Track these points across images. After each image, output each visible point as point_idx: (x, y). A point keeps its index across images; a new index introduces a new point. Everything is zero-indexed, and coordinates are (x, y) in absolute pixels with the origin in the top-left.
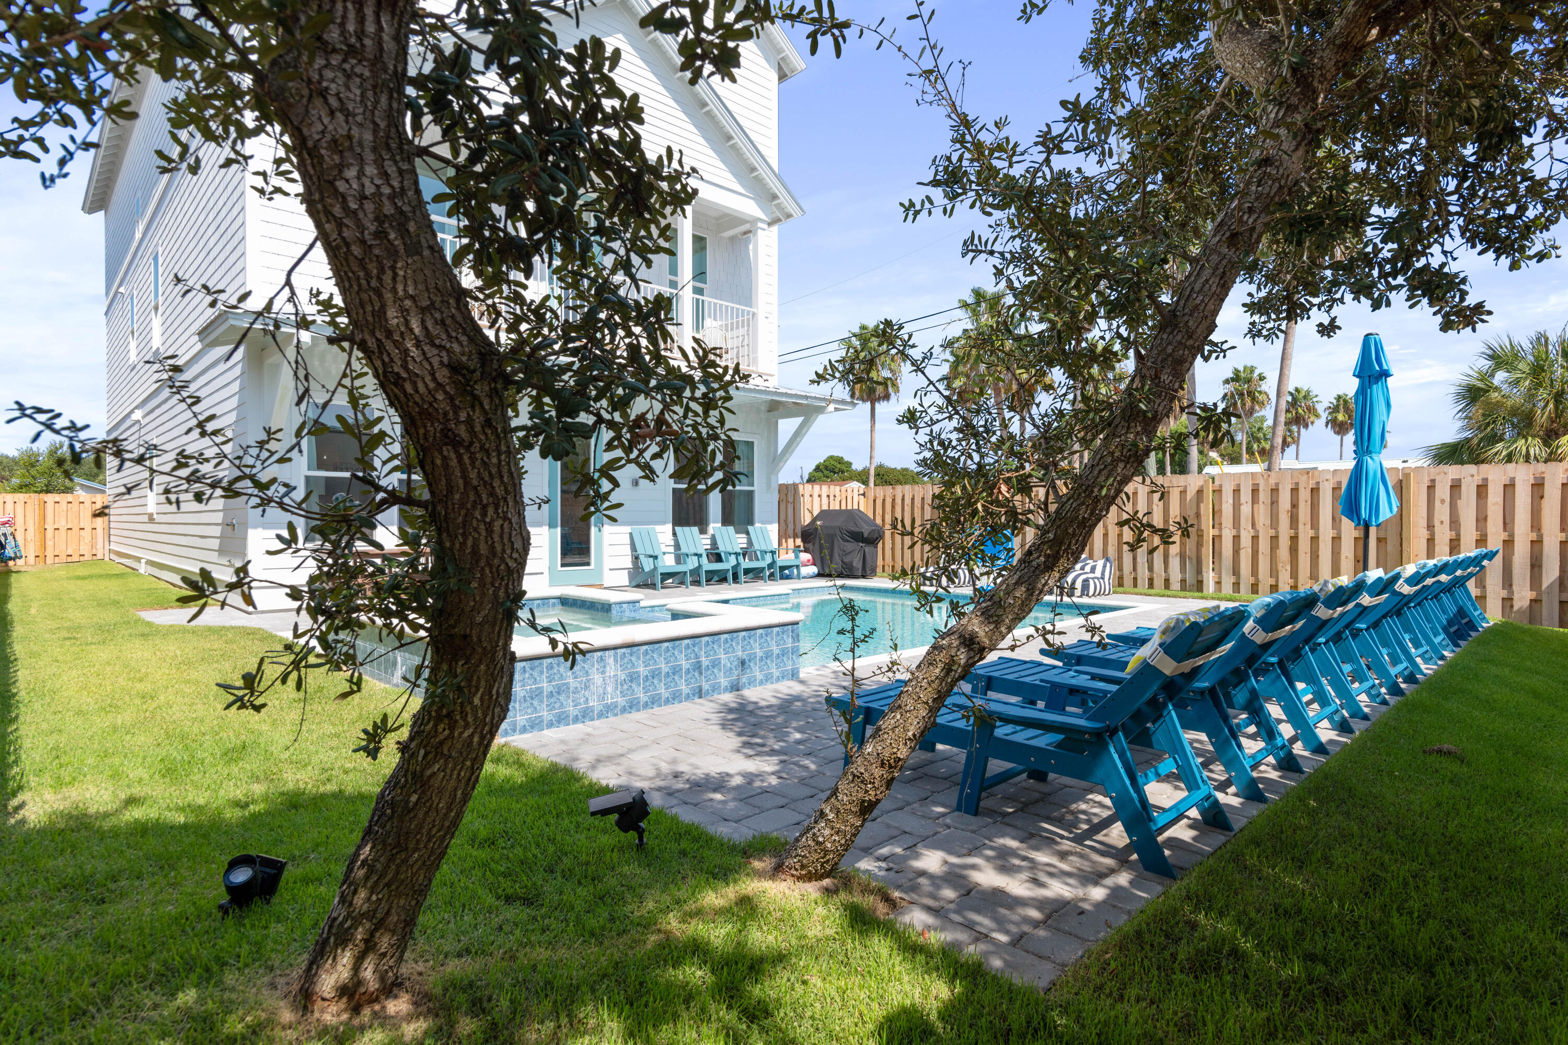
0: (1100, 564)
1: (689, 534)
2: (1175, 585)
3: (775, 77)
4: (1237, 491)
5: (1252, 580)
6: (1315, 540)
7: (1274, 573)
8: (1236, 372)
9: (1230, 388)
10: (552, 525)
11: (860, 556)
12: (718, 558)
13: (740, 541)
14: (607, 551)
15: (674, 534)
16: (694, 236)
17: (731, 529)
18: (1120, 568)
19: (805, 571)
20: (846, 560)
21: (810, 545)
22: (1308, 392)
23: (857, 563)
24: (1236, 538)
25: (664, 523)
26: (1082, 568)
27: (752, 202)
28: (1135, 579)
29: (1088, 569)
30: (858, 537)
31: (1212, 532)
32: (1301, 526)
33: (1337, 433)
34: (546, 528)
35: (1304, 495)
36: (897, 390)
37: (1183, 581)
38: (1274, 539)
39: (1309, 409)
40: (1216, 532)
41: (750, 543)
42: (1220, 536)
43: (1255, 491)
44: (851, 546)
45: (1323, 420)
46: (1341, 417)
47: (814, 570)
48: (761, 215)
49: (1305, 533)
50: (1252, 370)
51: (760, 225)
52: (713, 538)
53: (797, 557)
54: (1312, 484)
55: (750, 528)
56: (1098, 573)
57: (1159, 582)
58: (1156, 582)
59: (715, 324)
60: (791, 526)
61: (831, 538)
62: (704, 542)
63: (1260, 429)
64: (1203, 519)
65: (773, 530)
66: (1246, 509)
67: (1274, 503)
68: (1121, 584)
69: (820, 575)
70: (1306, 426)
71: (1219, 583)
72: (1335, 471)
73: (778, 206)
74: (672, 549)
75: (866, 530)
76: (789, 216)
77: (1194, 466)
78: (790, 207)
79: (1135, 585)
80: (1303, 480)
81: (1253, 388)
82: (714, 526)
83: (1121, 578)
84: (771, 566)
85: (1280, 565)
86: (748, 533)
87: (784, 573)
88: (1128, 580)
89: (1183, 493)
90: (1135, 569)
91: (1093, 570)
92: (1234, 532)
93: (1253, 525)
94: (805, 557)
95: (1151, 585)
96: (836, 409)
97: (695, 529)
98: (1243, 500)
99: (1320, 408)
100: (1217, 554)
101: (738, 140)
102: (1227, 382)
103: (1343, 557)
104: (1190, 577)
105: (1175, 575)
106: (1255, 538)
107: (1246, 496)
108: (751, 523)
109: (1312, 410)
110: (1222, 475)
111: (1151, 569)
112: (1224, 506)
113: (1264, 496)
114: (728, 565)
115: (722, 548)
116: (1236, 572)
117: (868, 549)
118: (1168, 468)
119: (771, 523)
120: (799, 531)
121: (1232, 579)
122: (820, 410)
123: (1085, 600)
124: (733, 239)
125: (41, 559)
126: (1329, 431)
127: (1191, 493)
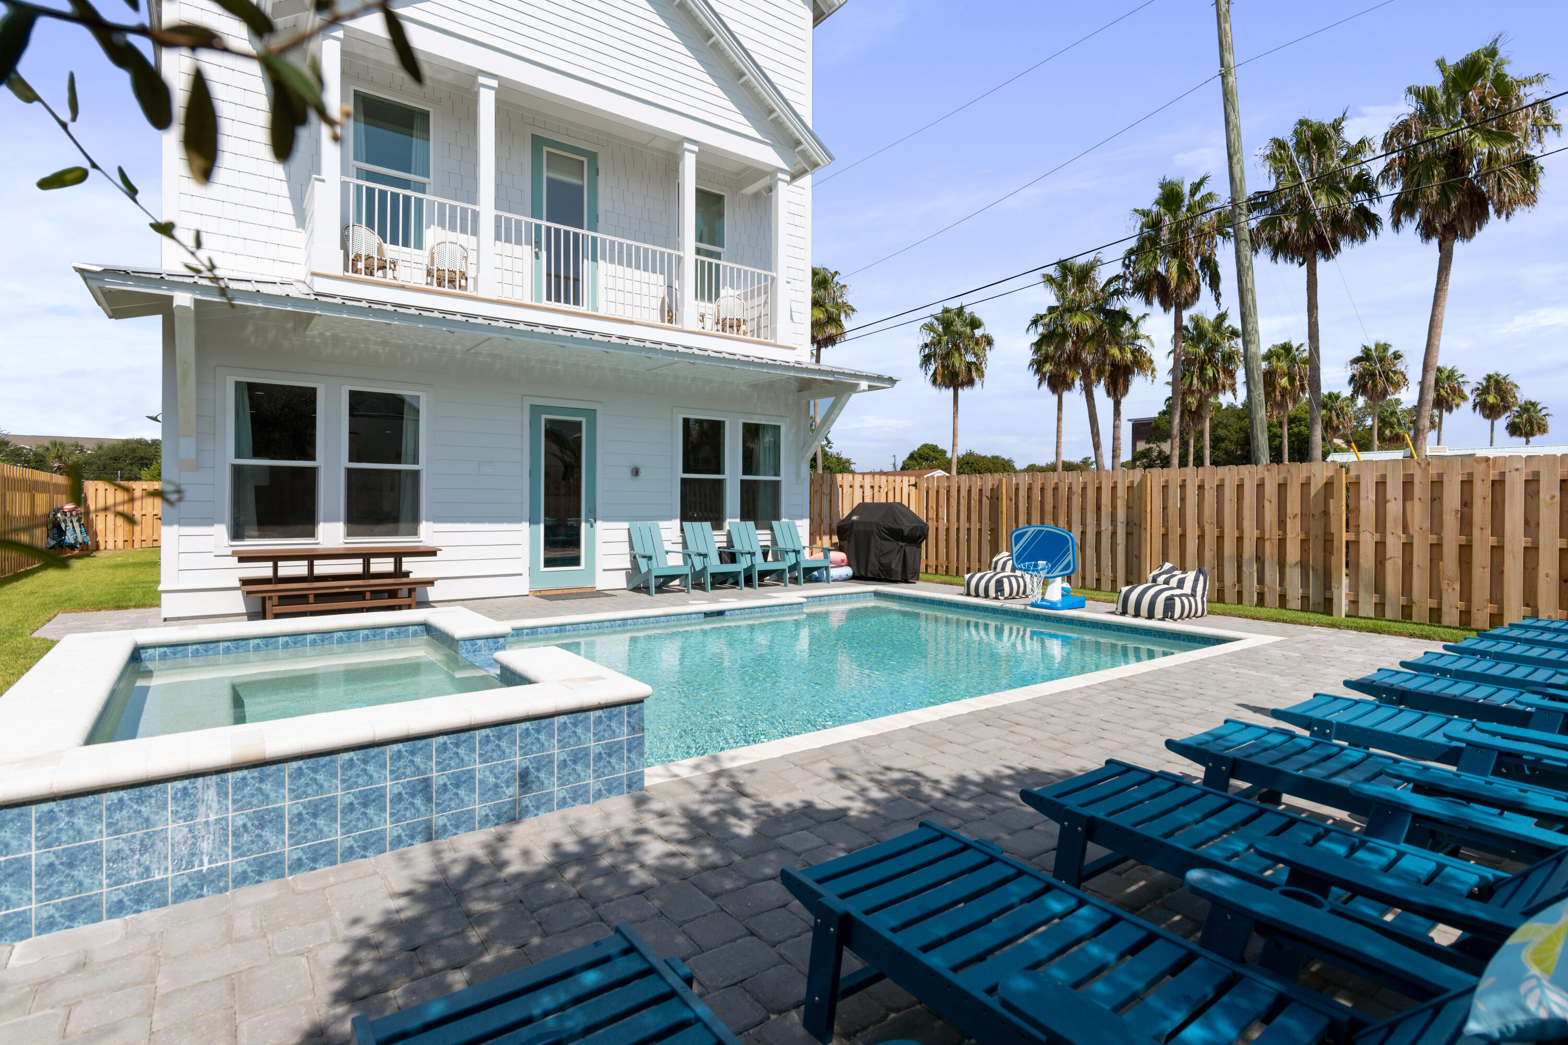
0: (1191, 576)
1: (701, 530)
2: (1294, 602)
3: (809, 15)
4: (1381, 485)
5: (1403, 601)
6: (1498, 550)
7: (1435, 591)
8: (1366, 350)
9: (1357, 369)
10: (533, 521)
11: (901, 555)
12: (733, 558)
13: (763, 537)
14: (600, 549)
15: (682, 530)
16: (699, 192)
17: (751, 524)
18: (1221, 579)
19: (835, 572)
20: (884, 561)
21: (845, 543)
22: (1452, 372)
23: (896, 565)
24: (1380, 546)
25: (669, 518)
26: (1166, 582)
27: (770, 149)
28: (1240, 593)
29: (1174, 582)
30: (897, 535)
31: (1345, 537)
32: (1476, 532)
33: (1487, 416)
34: (525, 525)
35: (1481, 490)
36: (982, 375)
37: (1305, 598)
38: (1436, 549)
39: (1453, 390)
40: (1352, 537)
41: (774, 540)
42: (1357, 542)
43: (1408, 484)
44: (889, 545)
45: (1470, 403)
46: (1491, 399)
47: (848, 571)
48: (784, 166)
49: (1482, 541)
50: (1385, 347)
51: (780, 175)
52: (729, 535)
53: (826, 557)
54: (1493, 474)
55: (775, 524)
56: (1187, 589)
57: (1272, 598)
58: (1267, 598)
59: (731, 292)
60: (826, 521)
61: (869, 534)
62: (719, 539)
63: (1393, 413)
64: (1333, 519)
65: (803, 527)
66: (1394, 508)
67: (1436, 499)
68: (1221, 599)
69: (857, 577)
70: (1450, 409)
71: (1354, 603)
72: (1529, 458)
73: (803, 153)
74: (679, 548)
75: (906, 527)
76: (816, 165)
77: (1317, 452)
78: (817, 154)
79: (1240, 601)
80: (1479, 471)
81: (1387, 367)
82: (732, 522)
83: (1221, 591)
84: (793, 568)
85: (1444, 584)
86: (772, 529)
87: (811, 575)
88: (1231, 594)
89: (1306, 485)
90: (1239, 580)
91: (1181, 584)
92: (1377, 537)
93: (1405, 529)
94: (840, 556)
95: (1261, 602)
96: (871, 388)
97: (707, 525)
98: (1389, 495)
99: (1467, 390)
100: (1352, 565)
101: (751, 76)
102: (1356, 361)
103: (1541, 575)
104: (1313, 592)
105: (1295, 590)
106: (1408, 547)
107: (1394, 490)
108: (777, 517)
109: (1458, 393)
110: (1359, 463)
111: (1261, 581)
112: (1363, 503)
113: (1420, 490)
114: (740, 567)
115: (738, 547)
116: (1379, 588)
117: (909, 549)
118: (1286, 456)
119: (801, 517)
120: (835, 526)
121: (1374, 599)
122: (853, 388)
123: (1168, 625)
124: (756, 196)
125: (129, 543)
126: (1478, 416)
127: (1316, 486)
